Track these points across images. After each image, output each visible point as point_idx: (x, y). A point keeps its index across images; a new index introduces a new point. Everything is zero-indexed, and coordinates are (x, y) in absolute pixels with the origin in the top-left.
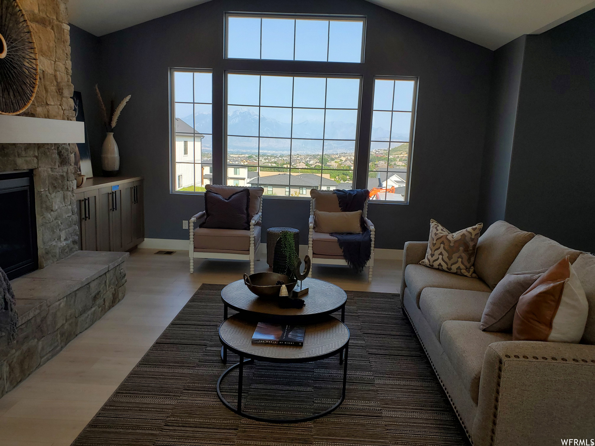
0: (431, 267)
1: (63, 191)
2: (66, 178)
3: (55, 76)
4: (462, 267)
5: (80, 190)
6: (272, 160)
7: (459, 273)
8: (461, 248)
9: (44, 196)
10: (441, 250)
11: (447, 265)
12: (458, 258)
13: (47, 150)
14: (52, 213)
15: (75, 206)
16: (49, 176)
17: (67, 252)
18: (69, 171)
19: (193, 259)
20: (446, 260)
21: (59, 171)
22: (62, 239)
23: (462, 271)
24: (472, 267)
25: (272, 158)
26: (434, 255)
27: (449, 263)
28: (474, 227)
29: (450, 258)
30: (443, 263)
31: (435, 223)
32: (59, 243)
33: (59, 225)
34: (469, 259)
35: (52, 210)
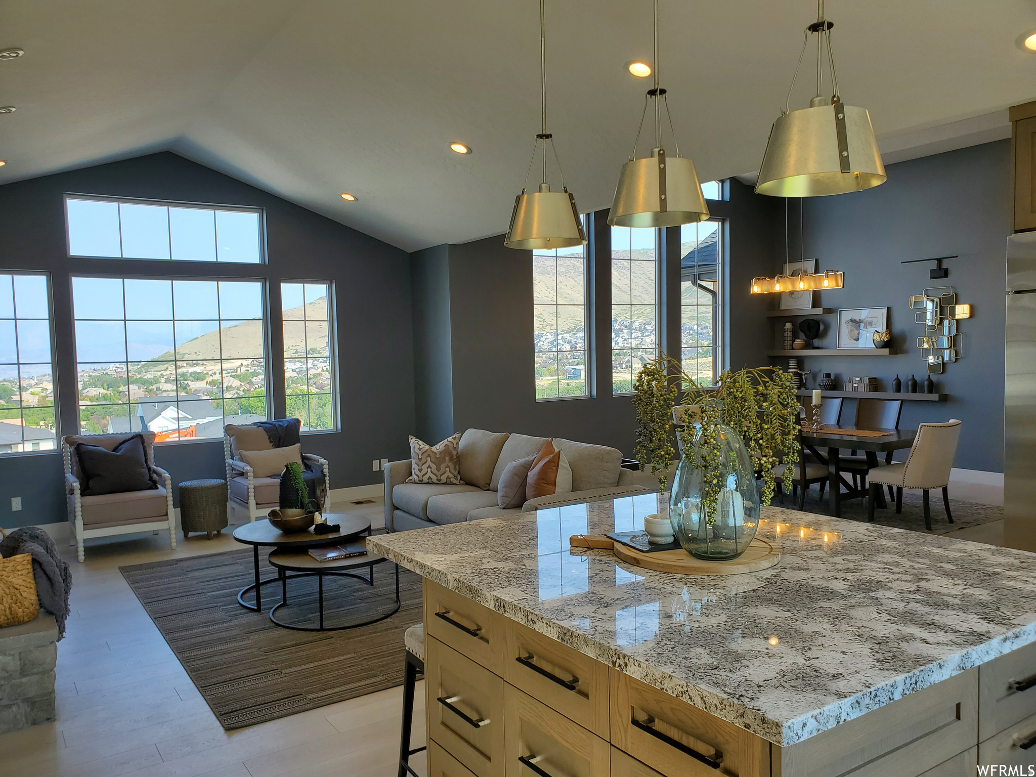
0: (421, 482)
4: (451, 476)
7: (449, 482)
8: (447, 458)
10: (429, 463)
11: (437, 477)
12: (446, 468)
19: (82, 541)
20: (435, 472)
23: (451, 479)
24: (458, 475)
26: (422, 469)
27: (439, 474)
28: (453, 437)
29: (438, 469)
30: (432, 476)
31: (414, 439)
34: (455, 467)
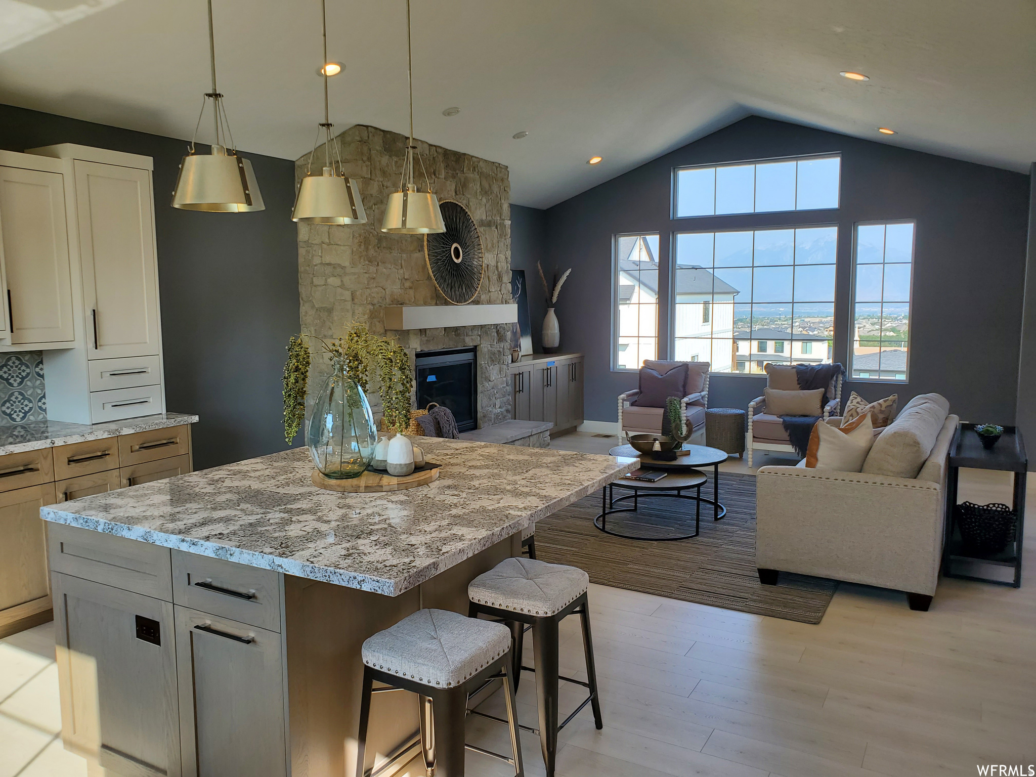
1: (499, 364)
2: (502, 353)
3: (497, 267)
5: (515, 364)
6: (887, 325)
9: (484, 368)
13: (488, 330)
14: (490, 383)
15: (509, 379)
16: (489, 350)
17: (500, 419)
18: (505, 347)
19: (621, 438)
21: (497, 347)
22: (497, 407)
25: (887, 320)
32: (494, 409)
33: (495, 394)
35: (490, 380)
